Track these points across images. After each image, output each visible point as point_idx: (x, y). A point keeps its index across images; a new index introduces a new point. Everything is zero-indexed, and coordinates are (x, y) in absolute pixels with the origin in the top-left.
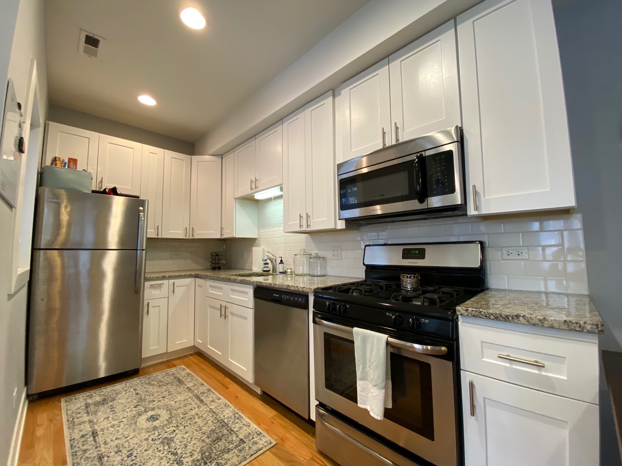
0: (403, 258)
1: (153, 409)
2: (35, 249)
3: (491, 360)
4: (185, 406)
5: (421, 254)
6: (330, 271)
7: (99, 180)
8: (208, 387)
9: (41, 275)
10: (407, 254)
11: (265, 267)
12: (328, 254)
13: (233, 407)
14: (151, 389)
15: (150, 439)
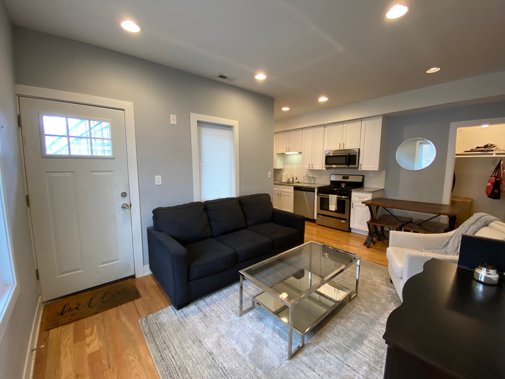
0: (343, 179)
3: (357, 198)
5: (348, 178)
6: (316, 182)
10: (344, 178)
11: (288, 180)
12: (316, 177)
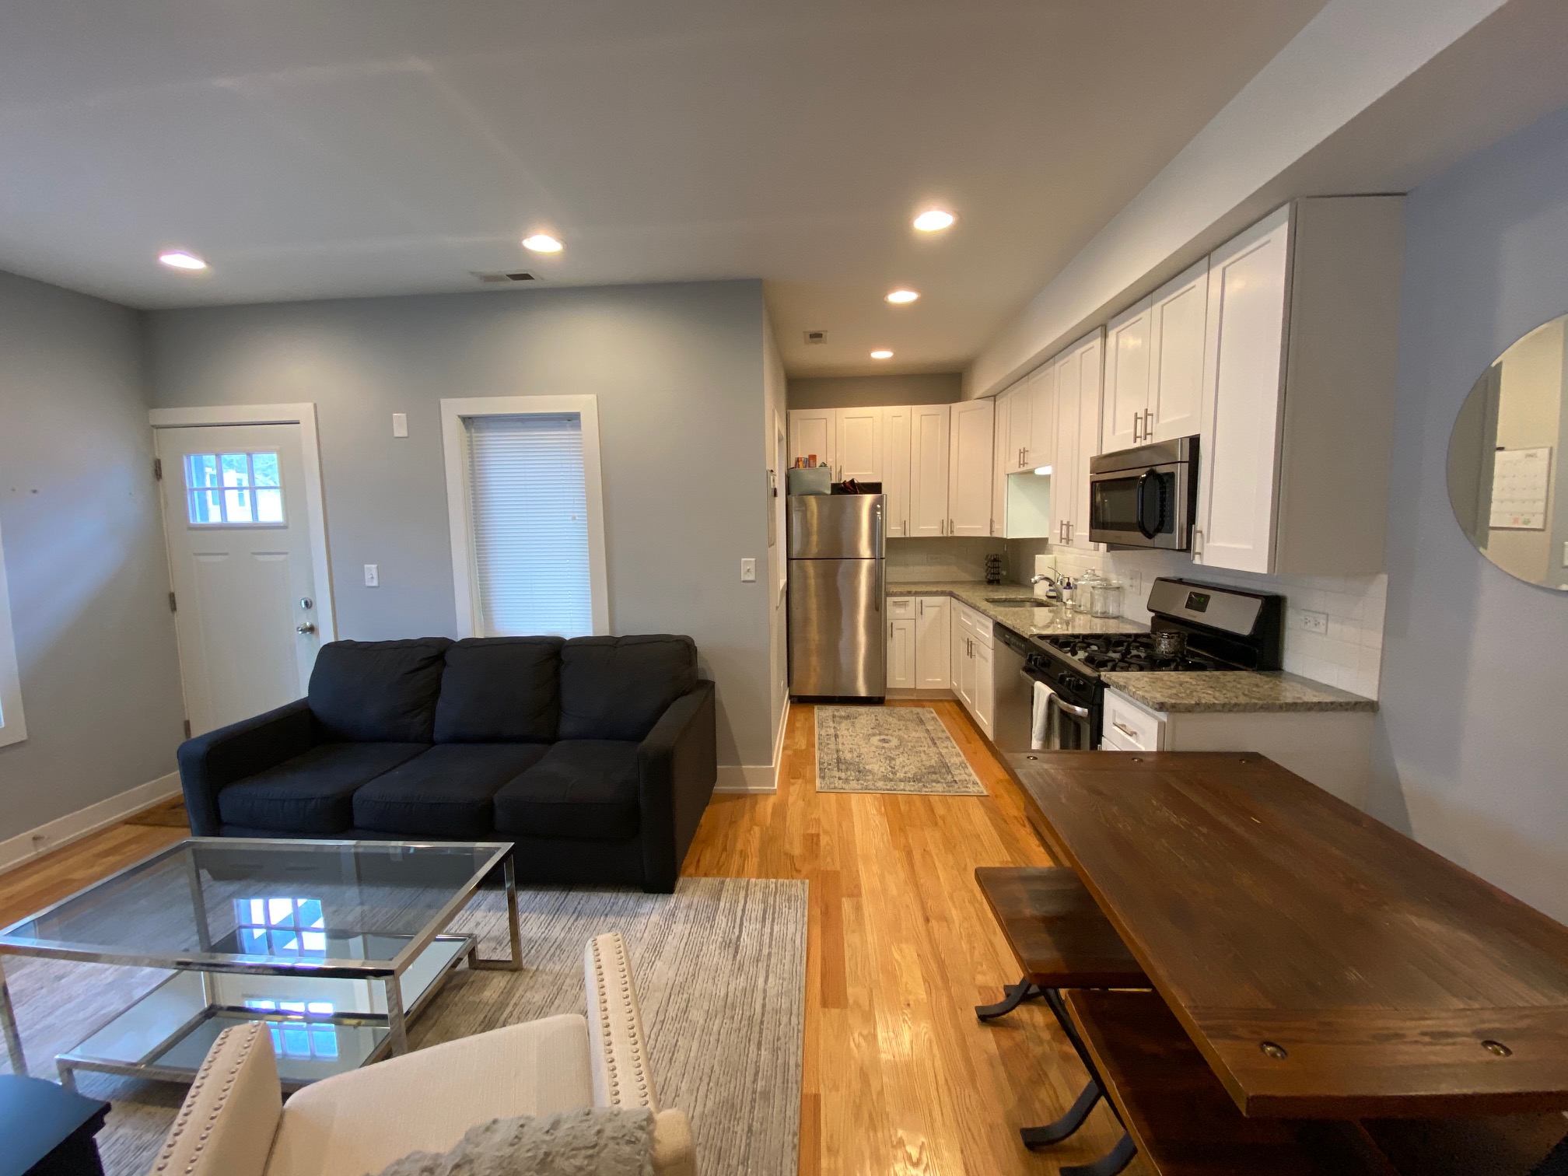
0: (1189, 606)
1: (887, 735)
2: (789, 559)
4: (917, 742)
7: (838, 470)
8: (949, 734)
9: (795, 586)
10: (1192, 601)
11: (1050, 590)
12: (1125, 583)
13: (963, 757)
14: (890, 719)
15: (877, 753)
